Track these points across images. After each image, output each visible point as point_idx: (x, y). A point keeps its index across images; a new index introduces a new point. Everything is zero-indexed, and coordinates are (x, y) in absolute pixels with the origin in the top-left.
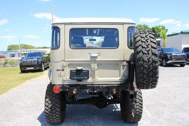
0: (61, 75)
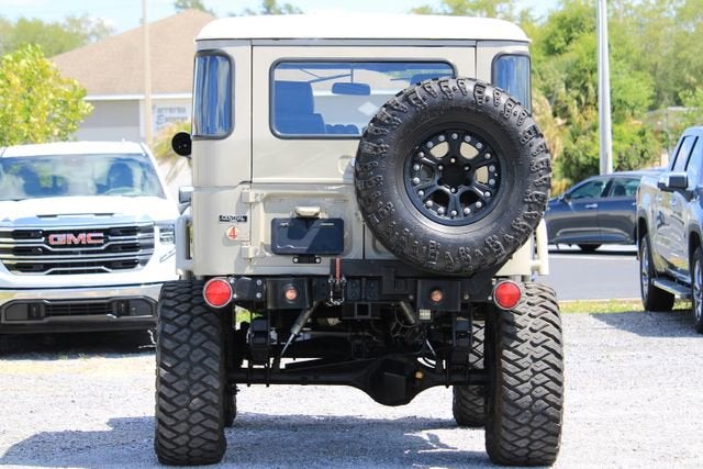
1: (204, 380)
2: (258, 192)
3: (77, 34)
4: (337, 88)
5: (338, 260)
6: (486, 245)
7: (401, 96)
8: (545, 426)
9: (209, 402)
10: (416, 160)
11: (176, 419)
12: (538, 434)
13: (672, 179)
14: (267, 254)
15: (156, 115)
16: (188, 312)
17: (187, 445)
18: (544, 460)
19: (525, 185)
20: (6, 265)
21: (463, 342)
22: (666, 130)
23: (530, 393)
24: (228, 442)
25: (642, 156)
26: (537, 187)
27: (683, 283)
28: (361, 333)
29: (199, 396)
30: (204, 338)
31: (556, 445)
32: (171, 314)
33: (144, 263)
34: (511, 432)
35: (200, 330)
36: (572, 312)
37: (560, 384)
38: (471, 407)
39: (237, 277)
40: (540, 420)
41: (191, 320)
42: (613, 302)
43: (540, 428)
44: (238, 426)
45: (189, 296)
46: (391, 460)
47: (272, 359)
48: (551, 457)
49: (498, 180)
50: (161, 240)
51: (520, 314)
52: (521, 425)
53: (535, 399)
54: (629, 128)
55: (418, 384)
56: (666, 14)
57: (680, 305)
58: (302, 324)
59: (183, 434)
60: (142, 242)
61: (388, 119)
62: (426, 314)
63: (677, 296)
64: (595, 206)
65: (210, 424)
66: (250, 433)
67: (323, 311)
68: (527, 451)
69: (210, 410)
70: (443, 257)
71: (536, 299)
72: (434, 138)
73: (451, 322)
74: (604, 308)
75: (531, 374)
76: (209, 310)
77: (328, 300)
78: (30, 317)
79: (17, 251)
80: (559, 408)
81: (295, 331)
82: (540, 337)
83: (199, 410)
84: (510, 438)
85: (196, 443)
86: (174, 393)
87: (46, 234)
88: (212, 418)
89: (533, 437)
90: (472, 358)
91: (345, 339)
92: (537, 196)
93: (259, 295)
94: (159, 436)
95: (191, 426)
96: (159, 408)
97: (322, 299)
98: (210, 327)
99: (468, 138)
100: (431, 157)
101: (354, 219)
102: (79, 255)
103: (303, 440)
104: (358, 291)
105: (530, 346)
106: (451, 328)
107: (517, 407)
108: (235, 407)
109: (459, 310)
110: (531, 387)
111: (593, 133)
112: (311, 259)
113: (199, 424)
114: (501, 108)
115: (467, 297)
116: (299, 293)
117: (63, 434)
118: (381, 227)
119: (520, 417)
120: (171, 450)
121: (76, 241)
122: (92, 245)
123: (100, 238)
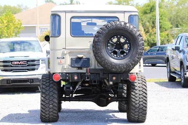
0: (61, 62)
1: (53, 100)
2: (67, 51)
3: (20, 9)
4: (88, 24)
5: (88, 69)
6: (127, 65)
7: (105, 26)
8: (142, 112)
9: (54, 106)
10: (109, 43)
11: (46, 110)
12: (141, 114)
13: (175, 47)
14: (70, 67)
15: (40, 30)
16: (49, 82)
17: (49, 117)
18: (142, 121)
19: (137, 49)
20: (1, 70)
21: (121, 90)
22: (174, 34)
23: (138, 103)
24: (59, 116)
25: (168, 41)
26: (140, 50)
27: (178, 74)
28: (94, 88)
29: (52, 104)
30: (53, 89)
31: (145, 117)
32: (44, 83)
33: (37, 69)
34: (134, 114)
35: (52, 87)
36: (149, 82)
37: (146, 101)
38: (123, 107)
39: (62, 73)
40: (141, 110)
41: (50, 84)
42: (160, 79)
43: (141, 113)
44: (62, 112)
45: (49, 78)
46: (102, 121)
47: (71, 95)
48: (144, 120)
49: (130, 48)
50: (42, 63)
51: (136, 83)
52: (136, 112)
53: (140, 105)
54: (164, 34)
55: (109, 101)
56: (174, 4)
57: (178, 80)
58: (79, 85)
59: (48, 114)
60: (37, 64)
61: (101, 32)
62: (111, 83)
63: (177, 78)
64: (155, 54)
65: (55, 111)
66: (65, 114)
67: (84, 82)
68: (138, 119)
69: (55, 108)
70: (116, 68)
71: (140, 79)
72: (113, 37)
73: (118, 85)
74: (158, 81)
75: (139, 98)
76: (55, 82)
77: (86, 79)
78: (7, 83)
79: (4, 66)
80: (146, 107)
81: (77, 87)
82: (141, 89)
83: (52, 108)
84: (133, 115)
85: (51, 116)
86: (45, 104)
87: (12, 62)
88: (55, 110)
89: (139, 115)
90: (123, 94)
91: (90, 89)
92: (140, 52)
93: (67, 78)
94: (41, 115)
95: (50, 112)
96: (42, 108)
97: (84, 79)
98: (55, 86)
99: (122, 37)
100: (113, 42)
101: (92, 58)
102: (20, 67)
103: (79, 116)
104: (93, 77)
105: (139, 91)
106: (118, 86)
107: (135, 107)
108: (61, 107)
109: (120, 82)
110: (139, 102)
111: (155, 35)
112: (81, 68)
113: (52, 112)
114: (131, 29)
115: (122, 79)
116: (78, 77)
117: (16, 114)
118: (99, 60)
119: (136, 110)
120: (44, 118)
121: (19, 63)
122: (24, 65)
123: (26, 63)
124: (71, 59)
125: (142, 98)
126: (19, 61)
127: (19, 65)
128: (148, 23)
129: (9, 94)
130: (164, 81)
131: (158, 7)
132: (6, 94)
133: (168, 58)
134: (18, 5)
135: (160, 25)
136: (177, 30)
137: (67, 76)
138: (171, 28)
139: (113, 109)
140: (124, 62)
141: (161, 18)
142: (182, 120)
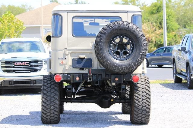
0: (62, 63)
1: (54, 101)
2: (69, 51)
3: (24, 9)
4: (91, 24)
5: (90, 69)
6: (130, 66)
7: (107, 26)
8: (146, 114)
9: (56, 107)
10: (111, 43)
11: (47, 112)
12: (144, 116)
13: (181, 48)
14: (71, 68)
15: (45, 30)
16: (50, 83)
17: (50, 119)
18: (145, 123)
19: (140, 50)
20: (3, 71)
21: (124, 91)
22: (181, 34)
23: (142, 105)
24: (61, 118)
25: (176, 42)
26: (143, 50)
27: (184, 76)
28: (97, 89)
29: (53, 106)
30: (54, 90)
31: (148, 119)
32: (46, 84)
33: (40, 70)
34: (136, 115)
35: (53, 88)
36: (155, 83)
37: (150, 102)
38: (126, 108)
39: (63, 74)
40: (144, 112)
41: (51, 85)
42: (166, 81)
43: (144, 114)
44: (64, 114)
45: (50, 79)
46: (105, 123)
47: (73, 96)
48: (147, 122)
49: (133, 48)
50: (45, 64)
51: (139, 84)
52: (139, 113)
53: (143, 106)
54: (172, 34)
55: (112, 102)
56: (181, 4)
57: (184, 81)
58: (81, 86)
59: (49, 116)
60: (39, 64)
61: (104, 32)
62: (114, 84)
63: (183, 79)
64: (162, 55)
65: (56, 113)
66: (67, 115)
67: (86, 83)
68: (141, 120)
69: (56, 109)
70: (118, 69)
71: (143, 80)
72: (116, 37)
73: (120, 86)
74: (163, 82)
75: (142, 100)
76: (56, 83)
77: (87, 80)
78: (10, 84)
79: (6, 67)
80: (149, 109)
81: (79, 88)
82: (144, 90)
83: (53, 109)
84: (136, 117)
85: (52, 118)
86: (46, 105)
87: (14, 62)
88: (57, 111)
89: (142, 117)
90: (127, 96)
91: (92, 90)
92: (143, 52)
93: (69, 79)
94: (42, 116)
95: (51, 113)
96: (43, 109)
97: (86, 80)
98: (56, 87)
99: (125, 37)
100: (115, 42)
101: (94, 58)
102: (23, 68)
103: (81, 117)
104: (95, 78)
105: (142, 93)
106: (120, 88)
107: (138, 109)
108: (63, 109)
109: (123, 83)
110: (142, 103)
111: (162, 35)
112: (83, 69)
113: (53, 113)
114: (134, 29)
115: (125, 79)
116: (80, 78)
117: (17, 116)
118: (102, 61)
119: (139, 111)
120: (45, 120)
121: (22, 64)
122: (26, 65)
123: (28, 63)
124: (73, 59)
125: (145, 99)
126: (22, 62)
127: (21, 65)
128: (155, 23)
129: (11, 96)
130: (170, 82)
131: (165, 7)
132: (9, 95)
133: (174, 59)
134: (22, 5)
135: (167, 25)
136: (185, 31)
137: (68, 77)
138: (179, 29)
139: (117, 111)
140: (127, 63)
141: (168, 18)
142: (186, 122)
